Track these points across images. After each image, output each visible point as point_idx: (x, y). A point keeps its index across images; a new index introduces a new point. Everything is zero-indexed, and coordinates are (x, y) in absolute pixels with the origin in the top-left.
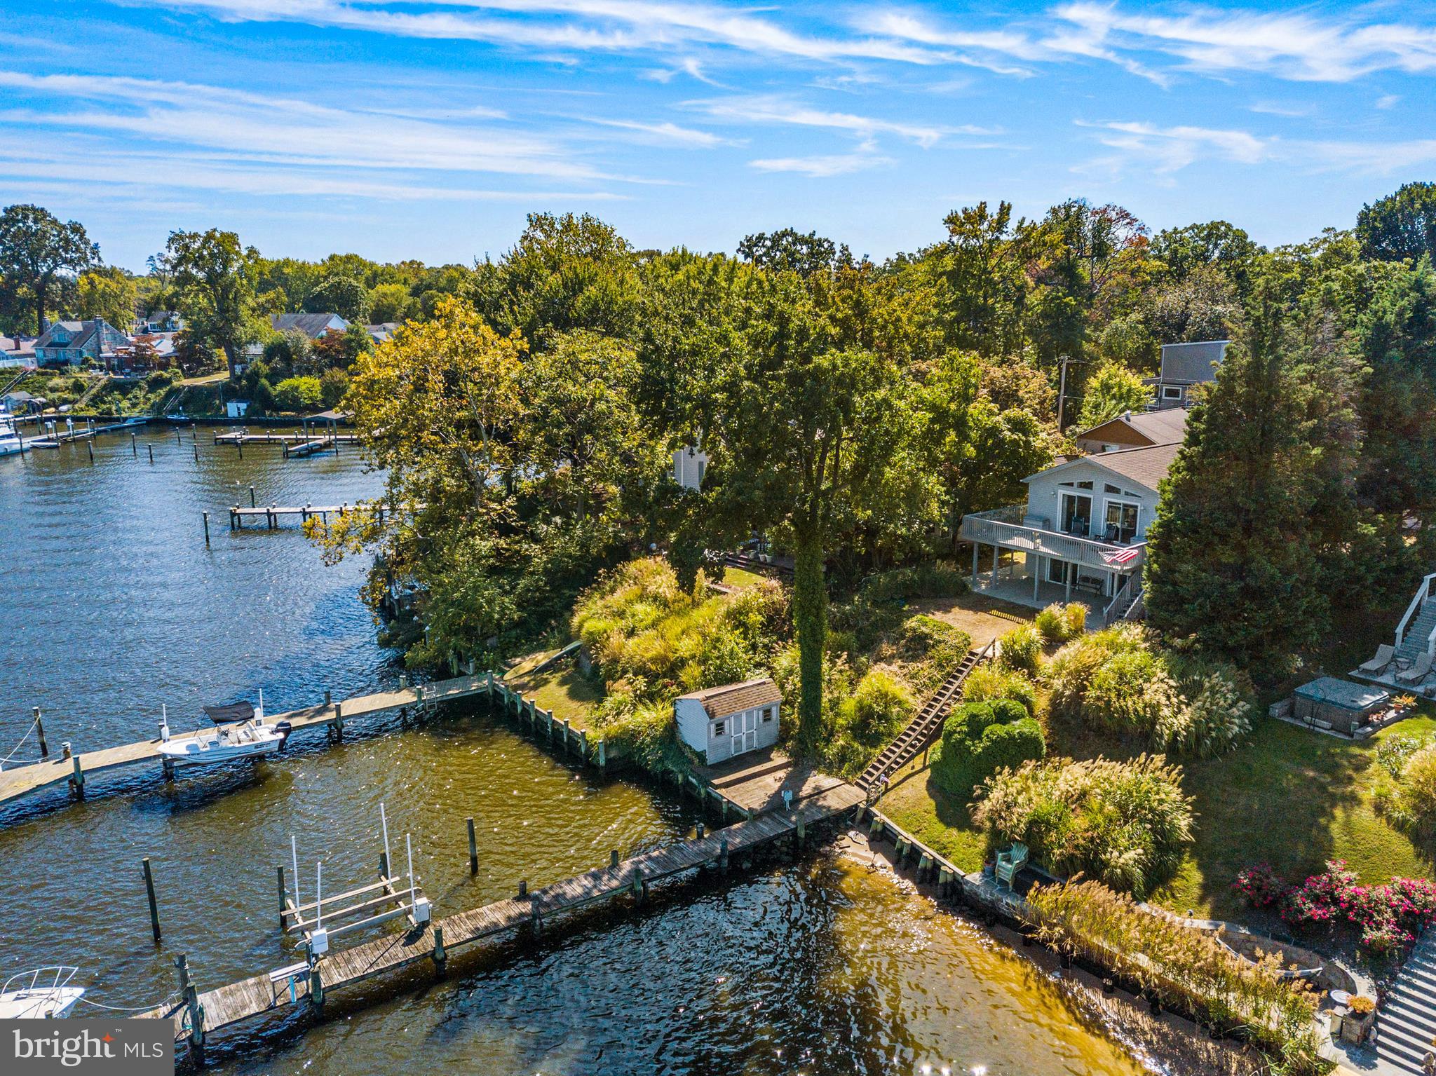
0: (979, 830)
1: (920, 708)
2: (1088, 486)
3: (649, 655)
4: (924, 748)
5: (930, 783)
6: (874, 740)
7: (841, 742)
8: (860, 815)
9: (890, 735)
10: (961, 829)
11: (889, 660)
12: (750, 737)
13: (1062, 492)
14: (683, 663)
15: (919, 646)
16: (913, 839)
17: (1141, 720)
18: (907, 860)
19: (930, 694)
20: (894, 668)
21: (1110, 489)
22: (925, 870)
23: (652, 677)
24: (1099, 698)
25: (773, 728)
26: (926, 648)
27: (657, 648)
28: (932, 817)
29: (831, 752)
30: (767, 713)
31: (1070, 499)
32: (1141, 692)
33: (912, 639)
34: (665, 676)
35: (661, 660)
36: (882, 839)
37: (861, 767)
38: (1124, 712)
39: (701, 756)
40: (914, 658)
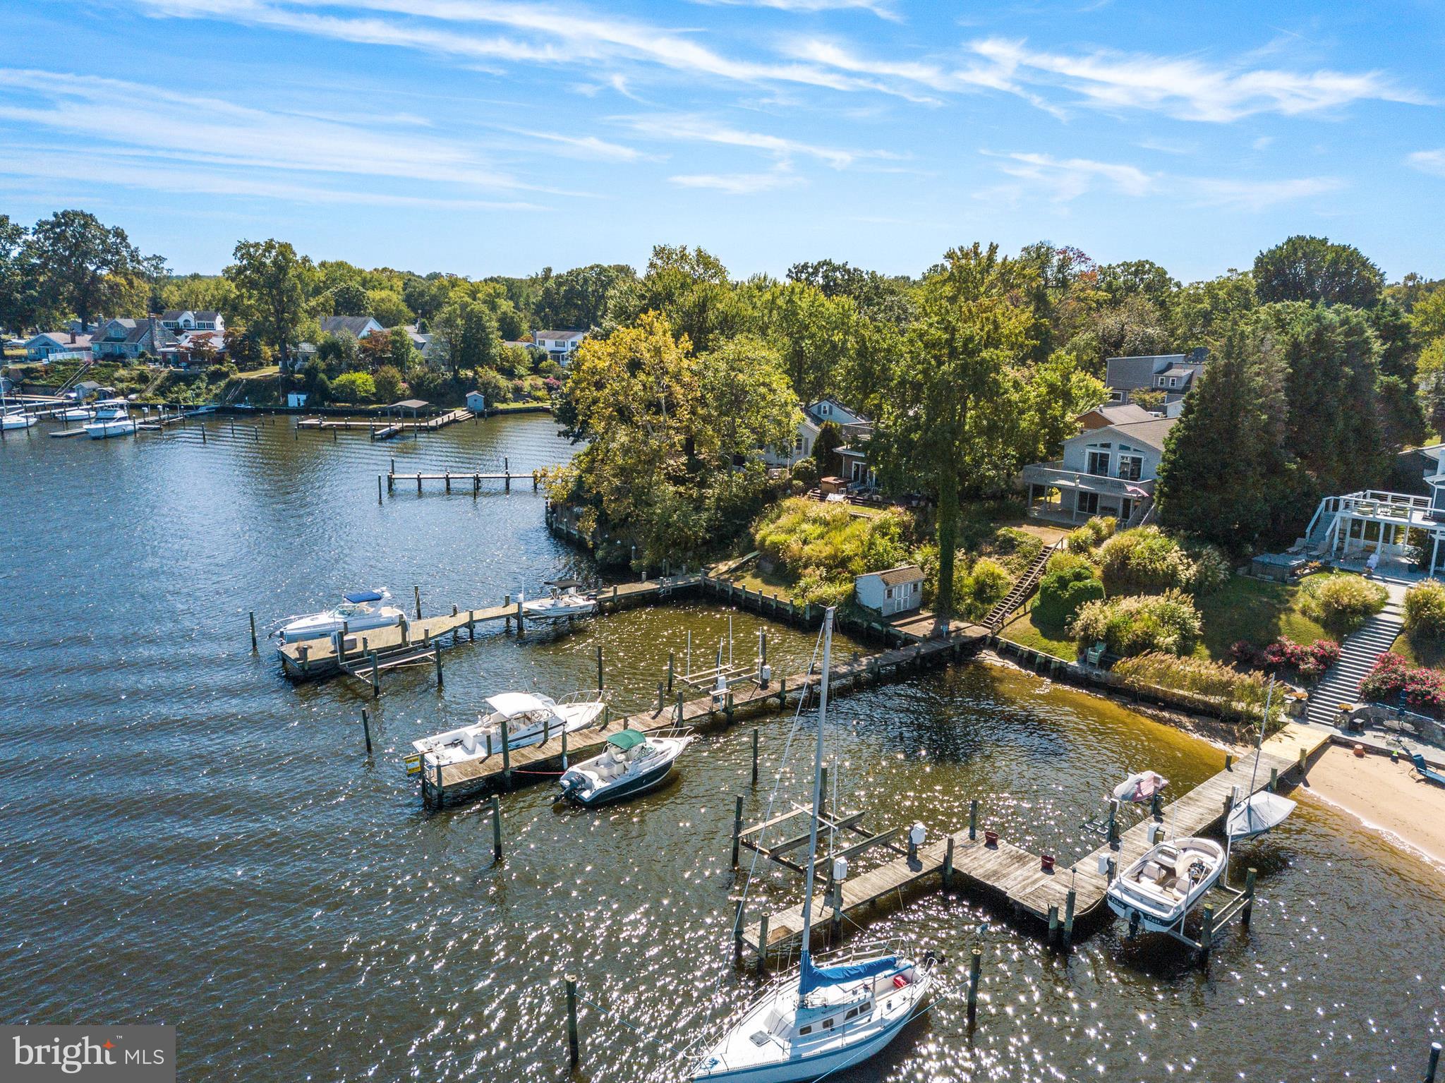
0: (1073, 639)
1: (1015, 582)
2: (1107, 446)
3: (824, 554)
4: (1023, 603)
5: (1032, 621)
6: (990, 600)
7: (969, 601)
8: (988, 641)
9: (998, 597)
10: (1059, 640)
11: (989, 555)
12: (905, 601)
13: (1089, 450)
14: (850, 559)
15: (1008, 546)
16: (1029, 648)
17: (1165, 574)
18: (1027, 660)
19: (1021, 573)
20: (993, 559)
21: (1123, 448)
22: (1040, 664)
23: (830, 568)
24: (1139, 564)
25: (918, 596)
26: (1013, 547)
27: (828, 550)
28: (1039, 636)
29: (962, 607)
30: (916, 586)
31: (1094, 456)
32: (1164, 559)
33: (1004, 541)
34: (836, 567)
35: (834, 557)
36: (1007, 651)
37: (982, 616)
38: (1155, 570)
39: (878, 611)
40: (1006, 553)
